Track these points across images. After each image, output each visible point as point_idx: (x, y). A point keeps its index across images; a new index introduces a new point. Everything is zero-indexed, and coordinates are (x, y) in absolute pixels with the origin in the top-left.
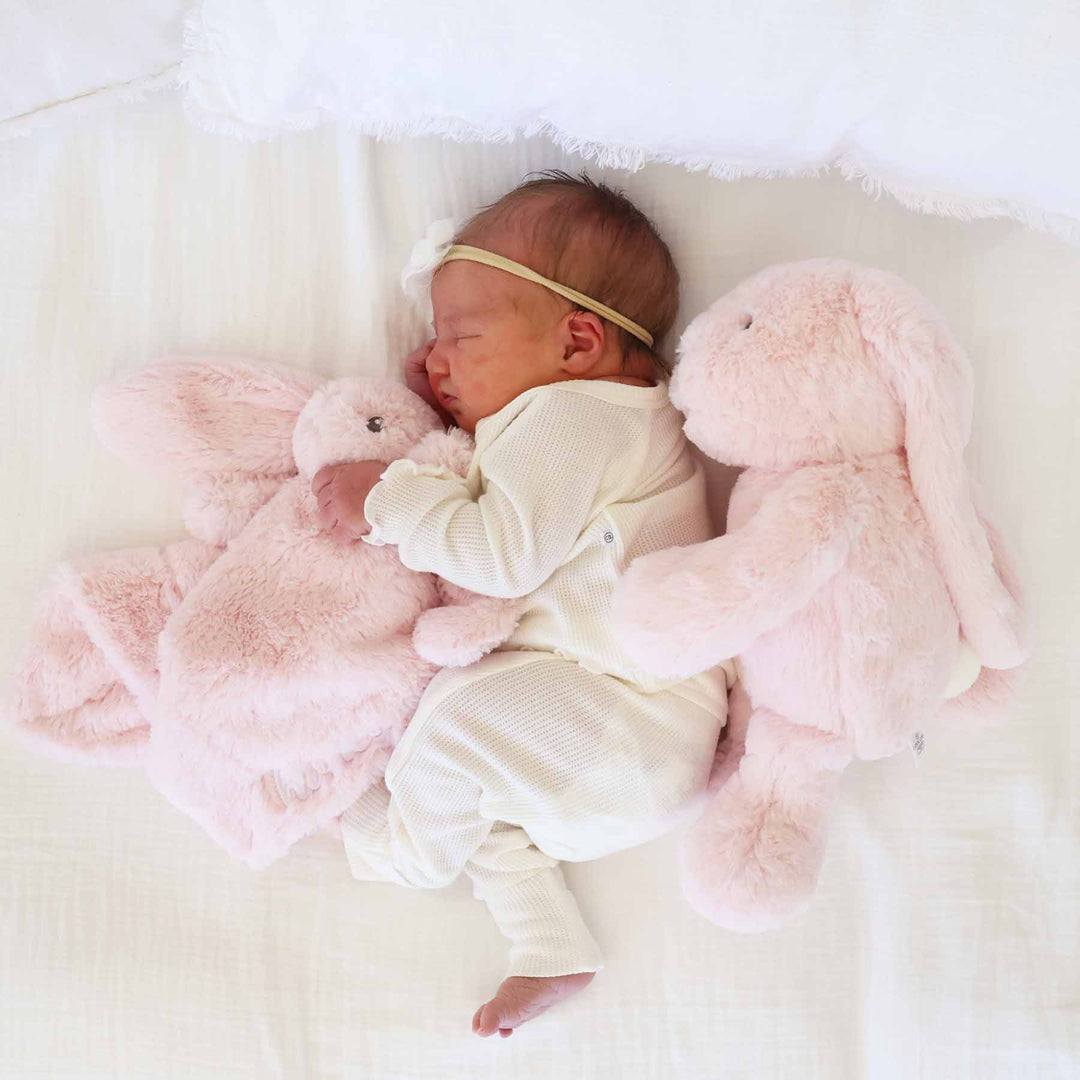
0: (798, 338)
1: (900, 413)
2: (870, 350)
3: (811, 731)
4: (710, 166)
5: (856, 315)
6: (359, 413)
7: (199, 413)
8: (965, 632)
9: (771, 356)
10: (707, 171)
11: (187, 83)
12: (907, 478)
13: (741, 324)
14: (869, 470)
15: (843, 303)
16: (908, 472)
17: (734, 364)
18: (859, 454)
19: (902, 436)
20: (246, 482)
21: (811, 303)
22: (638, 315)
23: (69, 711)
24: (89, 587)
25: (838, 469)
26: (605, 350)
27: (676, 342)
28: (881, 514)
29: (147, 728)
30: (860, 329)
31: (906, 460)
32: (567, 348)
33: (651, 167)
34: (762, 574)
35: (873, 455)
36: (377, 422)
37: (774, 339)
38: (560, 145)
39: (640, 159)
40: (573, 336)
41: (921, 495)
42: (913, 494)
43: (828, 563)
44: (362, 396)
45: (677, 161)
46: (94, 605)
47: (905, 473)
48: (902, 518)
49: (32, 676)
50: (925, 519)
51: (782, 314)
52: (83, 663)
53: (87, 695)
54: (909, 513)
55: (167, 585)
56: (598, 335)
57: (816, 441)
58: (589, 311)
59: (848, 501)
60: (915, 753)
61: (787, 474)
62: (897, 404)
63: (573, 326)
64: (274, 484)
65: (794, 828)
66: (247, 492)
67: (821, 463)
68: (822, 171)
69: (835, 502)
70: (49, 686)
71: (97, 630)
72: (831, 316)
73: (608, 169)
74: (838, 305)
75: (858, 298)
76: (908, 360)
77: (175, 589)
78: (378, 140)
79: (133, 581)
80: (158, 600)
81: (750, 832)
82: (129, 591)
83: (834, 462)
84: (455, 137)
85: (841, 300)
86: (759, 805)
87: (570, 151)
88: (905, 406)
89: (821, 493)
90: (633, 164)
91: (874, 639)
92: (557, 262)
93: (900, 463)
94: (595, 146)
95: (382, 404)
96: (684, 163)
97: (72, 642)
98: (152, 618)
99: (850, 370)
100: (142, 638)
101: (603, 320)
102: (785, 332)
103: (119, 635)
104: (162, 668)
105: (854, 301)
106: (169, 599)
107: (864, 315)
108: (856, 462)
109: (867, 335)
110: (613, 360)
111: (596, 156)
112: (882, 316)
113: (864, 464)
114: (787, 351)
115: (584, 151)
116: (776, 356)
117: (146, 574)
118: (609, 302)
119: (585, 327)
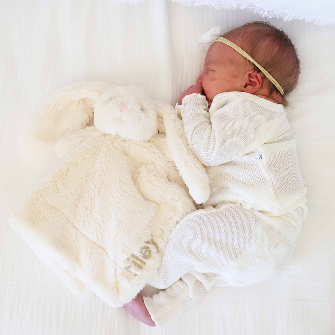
4: (315, 20)
26: (261, 87)
32: (246, 84)
40: (250, 80)
45: (301, 18)
56: (259, 81)
63: (250, 75)
96: (305, 19)
119: (255, 77)
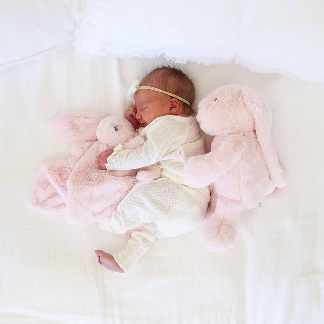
0: (228, 103)
1: (254, 121)
2: (246, 105)
3: (233, 201)
5: (242, 97)
6: (112, 126)
7: (73, 126)
8: (271, 177)
9: (222, 107)
10: (202, 63)
11: (76, 46)
12: (256, 138)
13: (214, 100)
14: (246, 135)
15: (239, 95)
16: (256, 136)
17: (213, 109)
18: (244, 132)
19: (255, 127)
20: (86, 143)
21: (231, 94)
22: (186, 98)
23: (44, 201)
24: (49, 169)
25: (239, 135)
26: (180, 107)
27: (198, 105)
28: (249, 146)
29: (65, 204)
30: (243, 101)
31: (256, 133)
32: (170, 108)
33: (188, 63)
34: (221, 160)
35: (247, 132)
36: (117, 128)
37: (222, 103)
38: (166, 58)
39: (185, 61)
40: (172, 105)
41: (260, 141)
42: (257, 141)
43: (237, 158)
44: (113, 122)
45: (195, 61)
46: (50, 173)
47: (255, 136)
48: (255, 147)
49: (35, 192)
50: (260, 148)
51: (224, 97)
52: (48, 188)
53: (49, 196)
54: (256, 146)
55: (68, 168)
56: (177, 103)
57: (233, 128)
58: (174, 98)
59: (241, 143)
60: (259, 207)
61: (226, 136)
62: (253, 119)
63: (171, 102)
64: (92, 142)
65: (229, 226)
66: (86, 145)
67: (234, 134)
68: (230, 63)
69: (238, 143)
70: (40, 194)
71: (51, 179)
72: (236, 98)
73: (178, 64)
74: (238, 95)
75: (243, 93)
76: (256, 108)
77: (70, 168)
78: (122, 58)
79: (59, 167)
80: (66, 171)
81: (218, 227)
82: (59, 169)
83: (238, 133)
84: (140, 57)
85: (238, 94)
86: (220, 220)
87: (168, 59)
88: (255, 119)
89: (235, 141)
90: (184, 62)
91: (248, 177)
92: (166, 87)
93: (254, 134)
94: (174, 58)
95: (118, 123)
97: (45, 183)
98: (65, 176)
99: (241, 111)
100: (62, 181)
101: (178, 100)
102: (225, 102)
103: (57, 180)
104: (68, 188)
105: (242, 94)
106: (68, 171)
107: (244, 97)
108: (243, 133)
109: (245, 102)
110: (181, 110)
111: (175, 60)
112: (249, 97)
113: (245, 134)
114: (226, 106)
115: (172, 59)
116: (223, 107)
117: (63, 165)
118: (179, 95)
119: (174, 102)
